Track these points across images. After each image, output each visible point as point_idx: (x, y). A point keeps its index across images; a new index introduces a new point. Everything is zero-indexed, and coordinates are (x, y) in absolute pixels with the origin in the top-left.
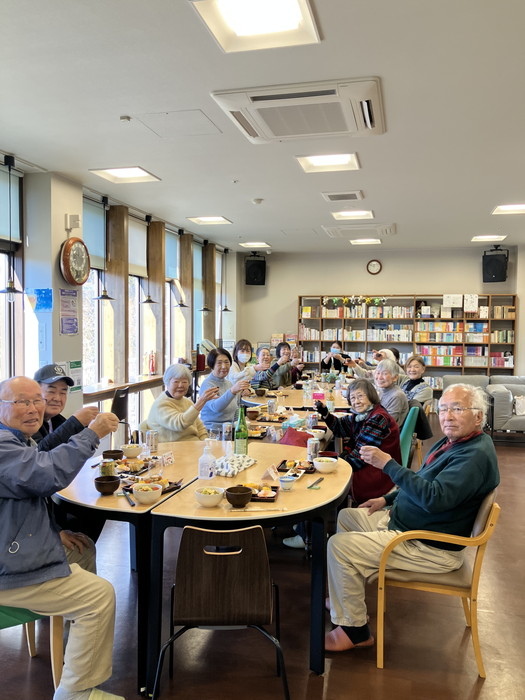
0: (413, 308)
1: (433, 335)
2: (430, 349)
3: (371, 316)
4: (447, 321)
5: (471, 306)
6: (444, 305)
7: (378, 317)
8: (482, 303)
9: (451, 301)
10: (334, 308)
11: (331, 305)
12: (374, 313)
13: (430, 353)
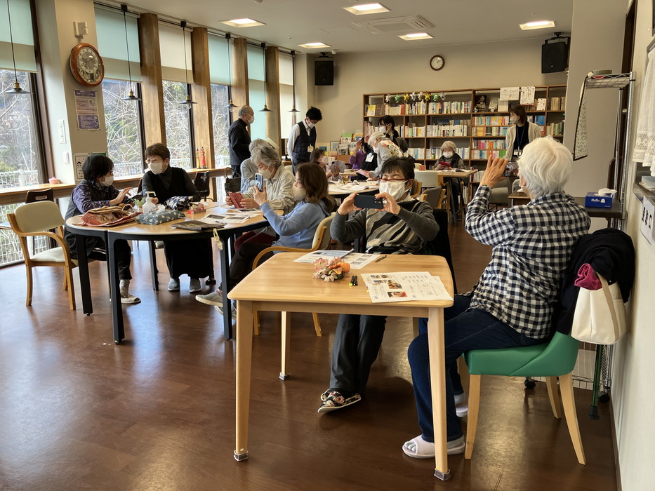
0: (471, 103)
1: (489, 129)
2: (487, 144)
3: (430, 113)
4: (503, 114)
5: (527, 99)
6: (501, 99)
7: (437, 112)
8: (538, 95)
9: (508, 94)
10: (396, 105)
11: (393, 103)
12: (434, 109)
13: (487, 147)
